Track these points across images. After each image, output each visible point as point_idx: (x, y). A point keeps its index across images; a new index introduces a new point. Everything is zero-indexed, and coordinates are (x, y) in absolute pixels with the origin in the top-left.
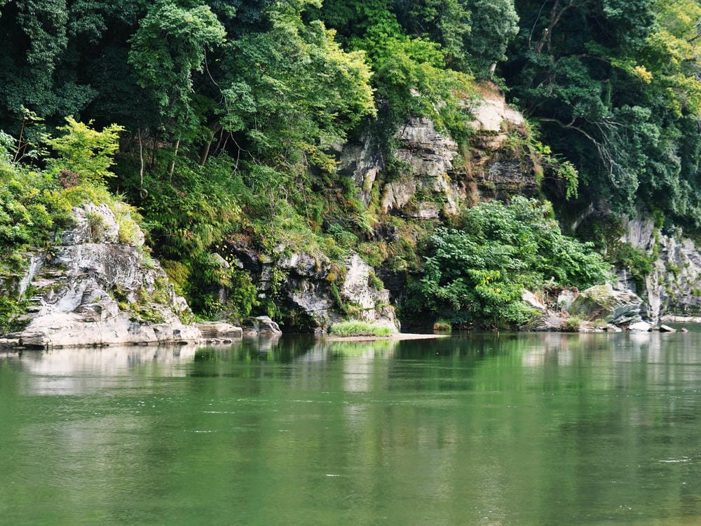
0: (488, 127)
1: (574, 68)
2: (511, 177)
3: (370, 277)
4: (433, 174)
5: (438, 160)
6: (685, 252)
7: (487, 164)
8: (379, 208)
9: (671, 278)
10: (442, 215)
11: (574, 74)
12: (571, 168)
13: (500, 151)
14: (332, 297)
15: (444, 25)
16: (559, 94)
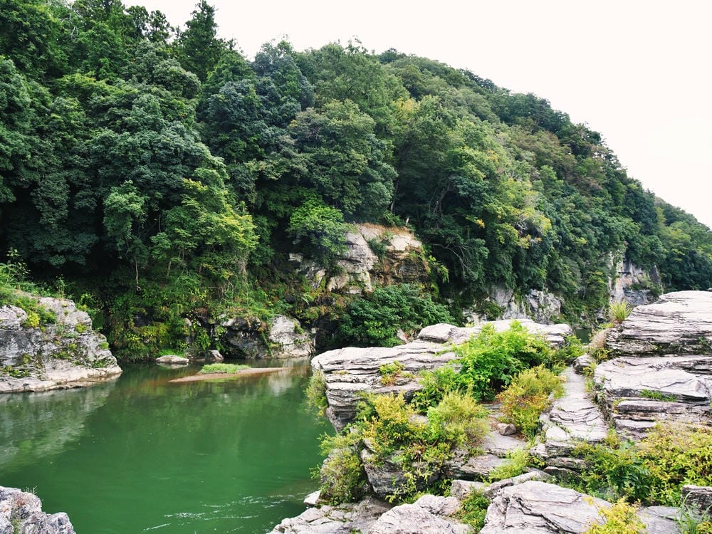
0: (397, 249)
1: (447, 220)
2: (412, 273)
3: (296, 327)
4: (359, 272)
5: (363, 266)
6: (549, 299)
7: (398, 267)
8: (324, 289)
9: (541, 310)
10: (363, 292)
11: (447, 223)
12: (444, 268)
13: (405, 260)
14: (262, 339)
15: (345, 200)
16: (439, 233)
